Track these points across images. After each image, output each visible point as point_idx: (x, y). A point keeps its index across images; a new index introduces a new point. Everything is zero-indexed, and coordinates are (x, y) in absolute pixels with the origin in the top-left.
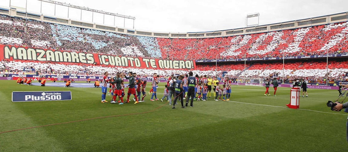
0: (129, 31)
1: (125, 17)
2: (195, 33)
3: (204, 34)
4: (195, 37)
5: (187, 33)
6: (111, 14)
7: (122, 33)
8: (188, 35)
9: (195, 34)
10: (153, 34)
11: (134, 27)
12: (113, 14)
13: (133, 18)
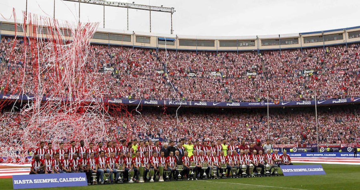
0: (161, 40)
1: (152, 9)
2: (320, 34)
3: (342, 34)
4: (320, 44)
5: (298, 35)
6: (120, 5)
7: (147, 45)
8: (303, 39)
9: (320, 36)
10: (218, 42)
11: (172, 30)
12: (123, 5)
13: (170, 11)
